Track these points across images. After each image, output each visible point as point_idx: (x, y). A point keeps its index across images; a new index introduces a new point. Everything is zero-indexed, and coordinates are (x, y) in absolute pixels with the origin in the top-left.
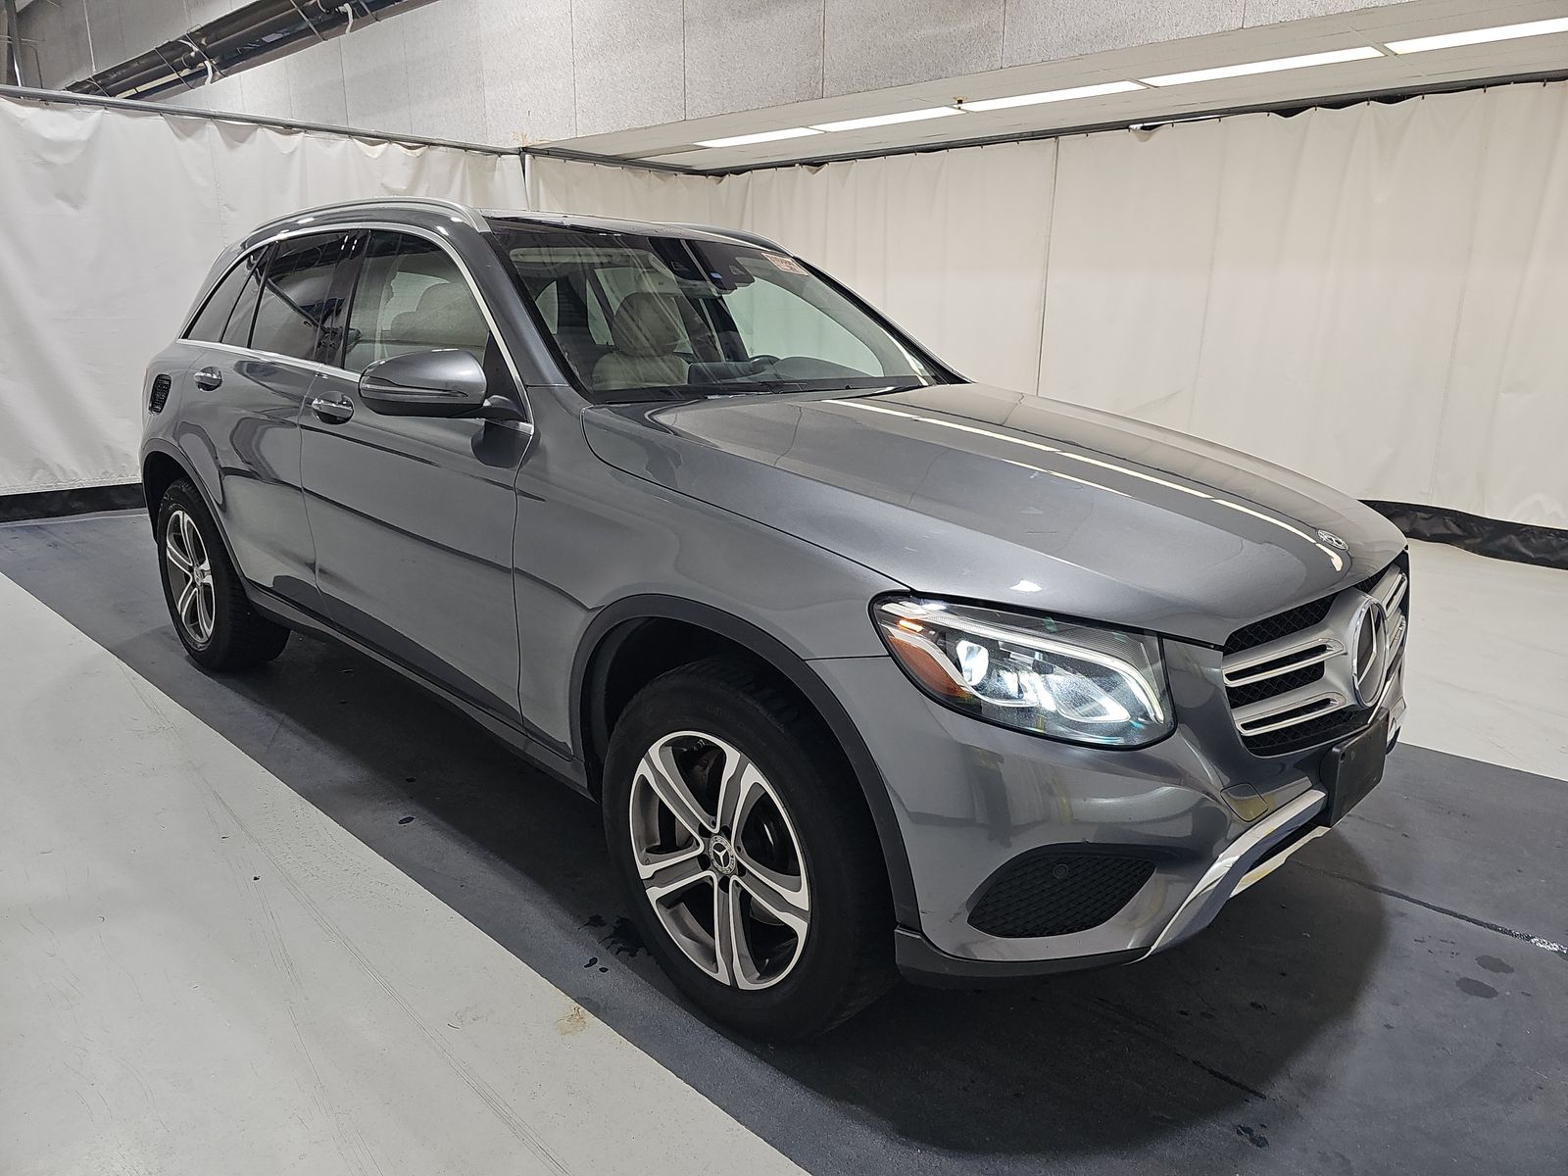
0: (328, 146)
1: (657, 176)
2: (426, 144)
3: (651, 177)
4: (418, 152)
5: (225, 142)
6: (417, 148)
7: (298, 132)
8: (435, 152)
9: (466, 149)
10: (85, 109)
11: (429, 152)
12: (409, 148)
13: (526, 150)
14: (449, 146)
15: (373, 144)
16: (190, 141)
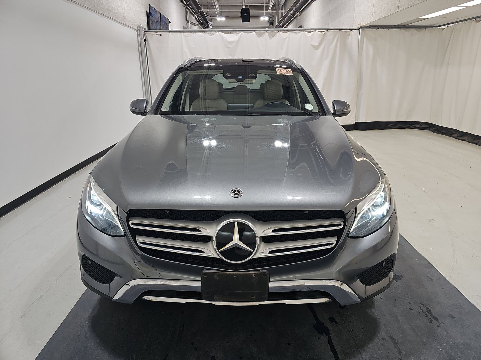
0: (297, 35)
1: (416, 30)
2: (327, 30)
3: (414, 31)
4: (323, 33)
5: (269, 36)
6: (323, 32)
7: (289, 32)
8: (329, 32)
9: (340, 30)
10: (238, 33)
11: (327, 32)
12: (321, 32)
13: (361, 28)
14: (335, 30)
15: (310, 32)
16: (261, 38)
